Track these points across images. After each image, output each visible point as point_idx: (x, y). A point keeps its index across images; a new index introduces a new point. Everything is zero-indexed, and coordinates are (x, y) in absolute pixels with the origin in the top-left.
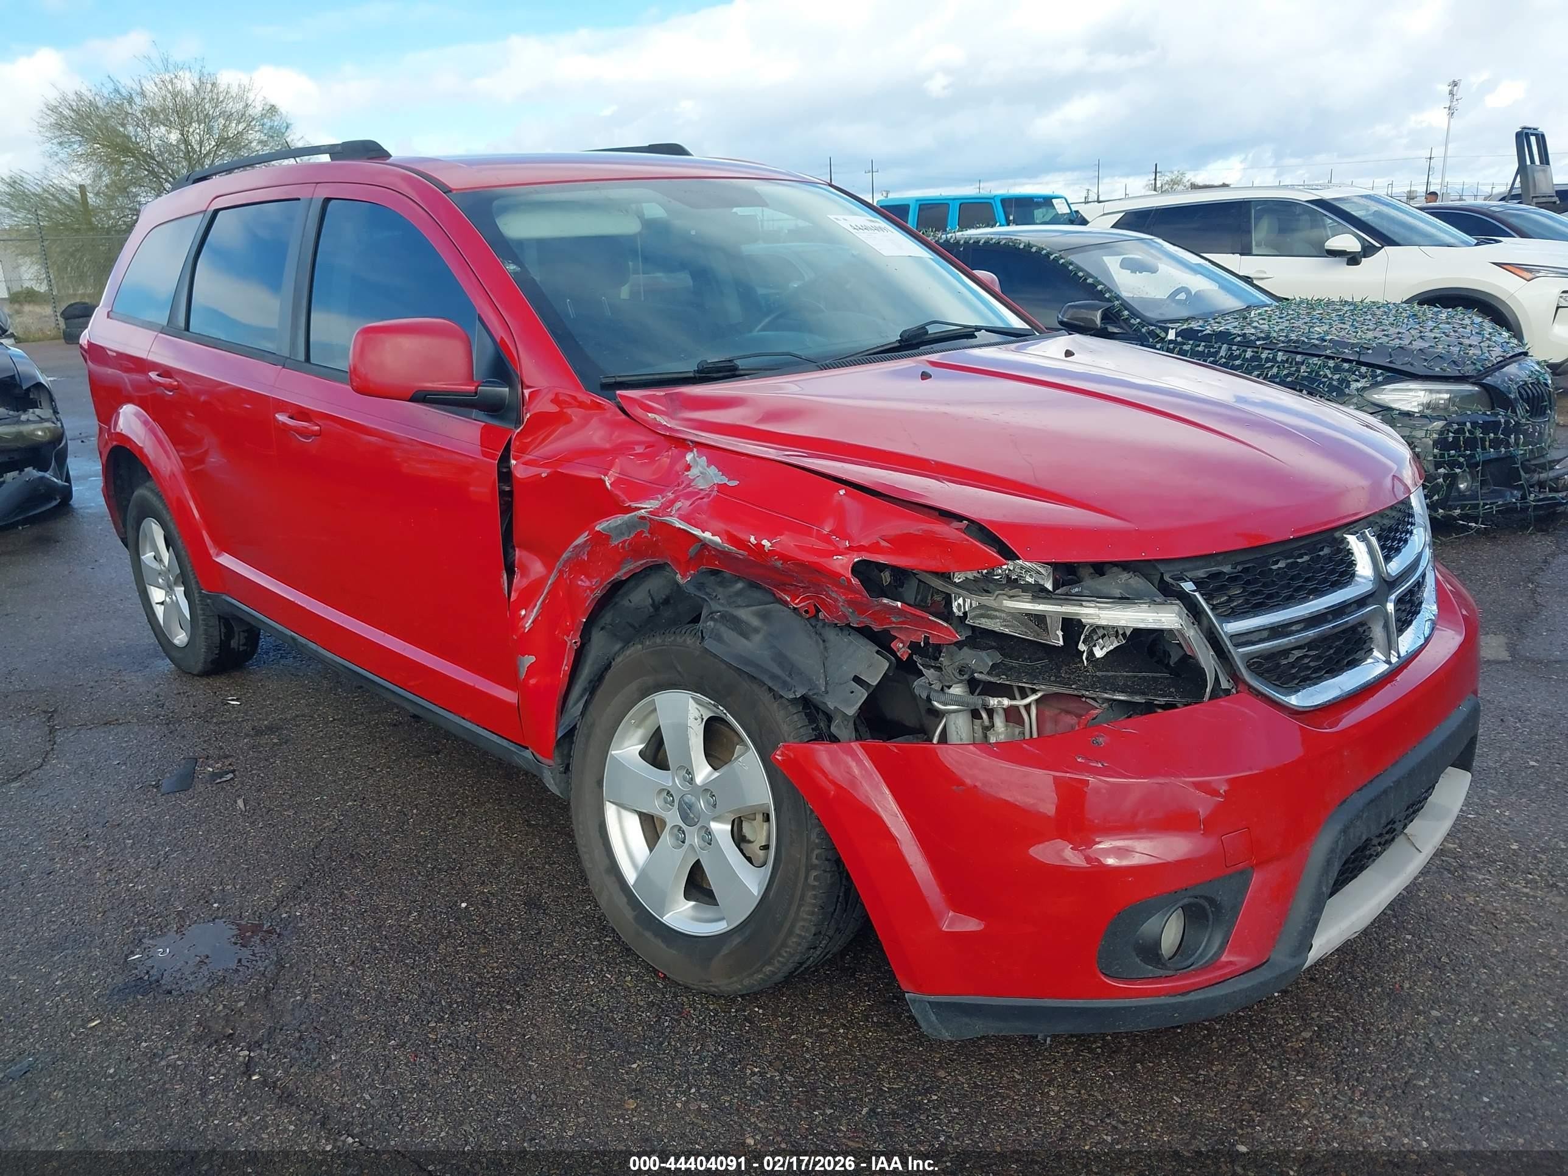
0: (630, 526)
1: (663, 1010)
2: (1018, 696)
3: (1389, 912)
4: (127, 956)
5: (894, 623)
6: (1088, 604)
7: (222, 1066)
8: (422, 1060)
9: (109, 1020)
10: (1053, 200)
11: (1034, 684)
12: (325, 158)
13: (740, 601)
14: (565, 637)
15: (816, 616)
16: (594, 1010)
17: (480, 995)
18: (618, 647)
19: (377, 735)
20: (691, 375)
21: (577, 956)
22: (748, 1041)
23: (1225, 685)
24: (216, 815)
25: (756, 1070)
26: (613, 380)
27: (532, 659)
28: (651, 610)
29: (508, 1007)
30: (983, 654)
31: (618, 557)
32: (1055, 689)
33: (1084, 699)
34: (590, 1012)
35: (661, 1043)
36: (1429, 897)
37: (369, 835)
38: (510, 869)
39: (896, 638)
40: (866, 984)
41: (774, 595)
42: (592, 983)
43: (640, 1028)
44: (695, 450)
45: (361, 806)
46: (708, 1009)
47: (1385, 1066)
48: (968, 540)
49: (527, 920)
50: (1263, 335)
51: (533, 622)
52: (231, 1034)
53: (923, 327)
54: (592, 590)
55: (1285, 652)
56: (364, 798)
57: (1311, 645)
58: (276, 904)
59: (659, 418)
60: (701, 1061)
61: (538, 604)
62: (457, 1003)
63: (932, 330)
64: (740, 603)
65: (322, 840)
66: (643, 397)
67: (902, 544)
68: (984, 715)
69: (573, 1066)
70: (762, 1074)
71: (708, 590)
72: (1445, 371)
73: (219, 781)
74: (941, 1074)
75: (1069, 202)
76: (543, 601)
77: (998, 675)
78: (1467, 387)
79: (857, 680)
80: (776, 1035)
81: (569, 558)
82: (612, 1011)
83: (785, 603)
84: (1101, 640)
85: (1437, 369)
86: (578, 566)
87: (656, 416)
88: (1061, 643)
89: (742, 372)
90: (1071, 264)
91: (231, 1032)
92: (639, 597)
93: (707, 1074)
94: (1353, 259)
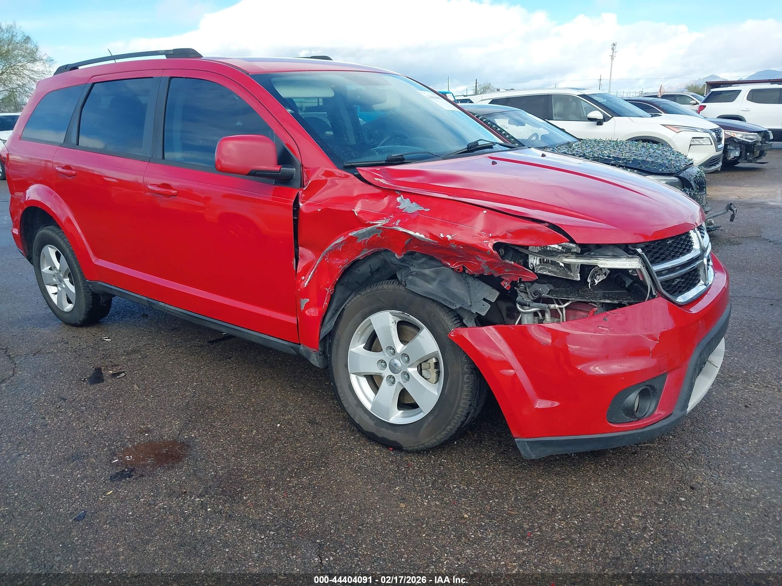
0: (369, 232)
1: (399, 464)
2: (561, 303)
3: (704, 401)
4: (111, 461)
5: (506, 272)
6: (600, 259)
7: (189, 506)
8: (291, 495)
9: (117, 491)
10: (447, 95)
11: (569, 298)
12: (163, 57)
13: (425, 266)
14: (326, 289)
15: (464, 271)
16: (366, 466)
17: (306, 465)
18: (349, 293)
19: (194, 351)
20: (384, 162)
21: (346, 444)
22: (445, 474)
23: (654, 294)
24: (125, 393)
25: (455, 486)
26: (350, 164)
27: (308, 300)
28: (370, 274)
29: (323, 469)
30: (545, 285)
31: (361, 247)
32: (578, 300)
33: (590, 304)
34: (364, 467)
35: (405, 478)
36: (718, 394)
37: (213, 397)
38: (294, 408)
39: (504, 279)
40: (489, 446)
41: (442, 263)
42: (359, 455)
43: (392, 472)
44: (402, 196)
45: (202, 384)
46: (420, 462)
47: (727, 462)
48: (551, 231)
49: (314, 430)
50: (582, 154)
51: (309, 282)
52: (185, 492)
53: (477, 142)
54: (343, 265)
55: (673, 280)
56: (201, 381)
57: (682, 277)
58: (179, 432)
59: (381, 180)
60: (427, 484)
61: (311, 273)
62: (296, 469)
63: (480, 143)
64: (425, 267)
65: (189, 401)
66: (370, 170)
67: (518, 234)
68: (540, 314)
69: (367, 492)
70: (459, 487)
71: (407, 262)
72: (664, 171)
73: (118, 377)
74: (540, 481)
75: (454, 95)
76: (314, 272)
77: (552, 295)
78: (673, 178)
79: (485, 300)
80: (457, 470)
81: (330, 250)
82: (374, 466)
83: (447, 266)
84: (598, 276)
85: (660, 170)
86: (335, 253)
87: (379, 179)
88: (579, 279)
89: (406, 161)
90: (489, 121)
91: (185, 491)
92: (364, 269)
93: (433, 489)
94: (600, 123)
